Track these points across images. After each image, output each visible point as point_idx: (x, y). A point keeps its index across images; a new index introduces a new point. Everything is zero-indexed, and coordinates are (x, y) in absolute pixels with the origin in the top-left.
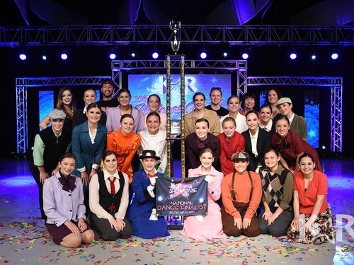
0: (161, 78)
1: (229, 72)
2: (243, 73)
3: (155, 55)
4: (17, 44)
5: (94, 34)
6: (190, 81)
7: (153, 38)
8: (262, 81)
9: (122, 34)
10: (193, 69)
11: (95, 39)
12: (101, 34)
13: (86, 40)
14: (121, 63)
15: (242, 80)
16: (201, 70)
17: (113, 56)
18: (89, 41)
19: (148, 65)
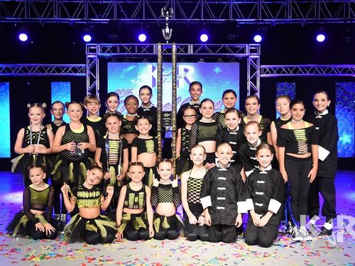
0: (149, 66)
1: (237, 59)
2: (255, 60)
3: (142, 38)
6: (186, 70)
7: (140, 15)
8: (279, 71)
9: (100, 9)
10: (191, 55)
11: (64, 15)
12: (72, 8)
13: (52, 17)
14: (98, 47)
15: (253, 70)
16: (202, 57)
17: (87, 38)
18: (56, 18)
19: (133, 50)
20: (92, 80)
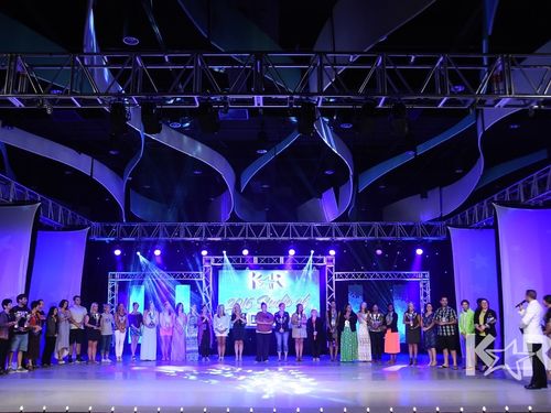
0: (251, 273)
1: (318, 268)
2: (331, 268)
3: (245, 252)
4: (112, 239)
5: (186, 232)
7: (243, 235)
8: (350, 276)
9: (214, 231)
10: (282, 265)
11: (187, 235)
12: (194, 230)
13: (178, 236)
14: (212, 258)
15: (330, 276)
17: (204, 253)
18: (181, 238)
19: (238, 261)
20: (207, 283)
